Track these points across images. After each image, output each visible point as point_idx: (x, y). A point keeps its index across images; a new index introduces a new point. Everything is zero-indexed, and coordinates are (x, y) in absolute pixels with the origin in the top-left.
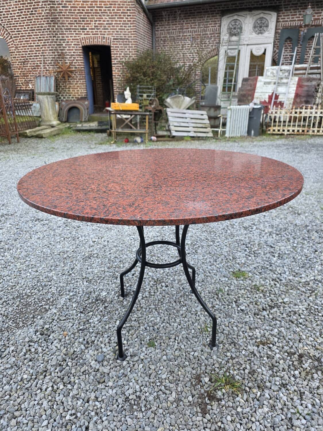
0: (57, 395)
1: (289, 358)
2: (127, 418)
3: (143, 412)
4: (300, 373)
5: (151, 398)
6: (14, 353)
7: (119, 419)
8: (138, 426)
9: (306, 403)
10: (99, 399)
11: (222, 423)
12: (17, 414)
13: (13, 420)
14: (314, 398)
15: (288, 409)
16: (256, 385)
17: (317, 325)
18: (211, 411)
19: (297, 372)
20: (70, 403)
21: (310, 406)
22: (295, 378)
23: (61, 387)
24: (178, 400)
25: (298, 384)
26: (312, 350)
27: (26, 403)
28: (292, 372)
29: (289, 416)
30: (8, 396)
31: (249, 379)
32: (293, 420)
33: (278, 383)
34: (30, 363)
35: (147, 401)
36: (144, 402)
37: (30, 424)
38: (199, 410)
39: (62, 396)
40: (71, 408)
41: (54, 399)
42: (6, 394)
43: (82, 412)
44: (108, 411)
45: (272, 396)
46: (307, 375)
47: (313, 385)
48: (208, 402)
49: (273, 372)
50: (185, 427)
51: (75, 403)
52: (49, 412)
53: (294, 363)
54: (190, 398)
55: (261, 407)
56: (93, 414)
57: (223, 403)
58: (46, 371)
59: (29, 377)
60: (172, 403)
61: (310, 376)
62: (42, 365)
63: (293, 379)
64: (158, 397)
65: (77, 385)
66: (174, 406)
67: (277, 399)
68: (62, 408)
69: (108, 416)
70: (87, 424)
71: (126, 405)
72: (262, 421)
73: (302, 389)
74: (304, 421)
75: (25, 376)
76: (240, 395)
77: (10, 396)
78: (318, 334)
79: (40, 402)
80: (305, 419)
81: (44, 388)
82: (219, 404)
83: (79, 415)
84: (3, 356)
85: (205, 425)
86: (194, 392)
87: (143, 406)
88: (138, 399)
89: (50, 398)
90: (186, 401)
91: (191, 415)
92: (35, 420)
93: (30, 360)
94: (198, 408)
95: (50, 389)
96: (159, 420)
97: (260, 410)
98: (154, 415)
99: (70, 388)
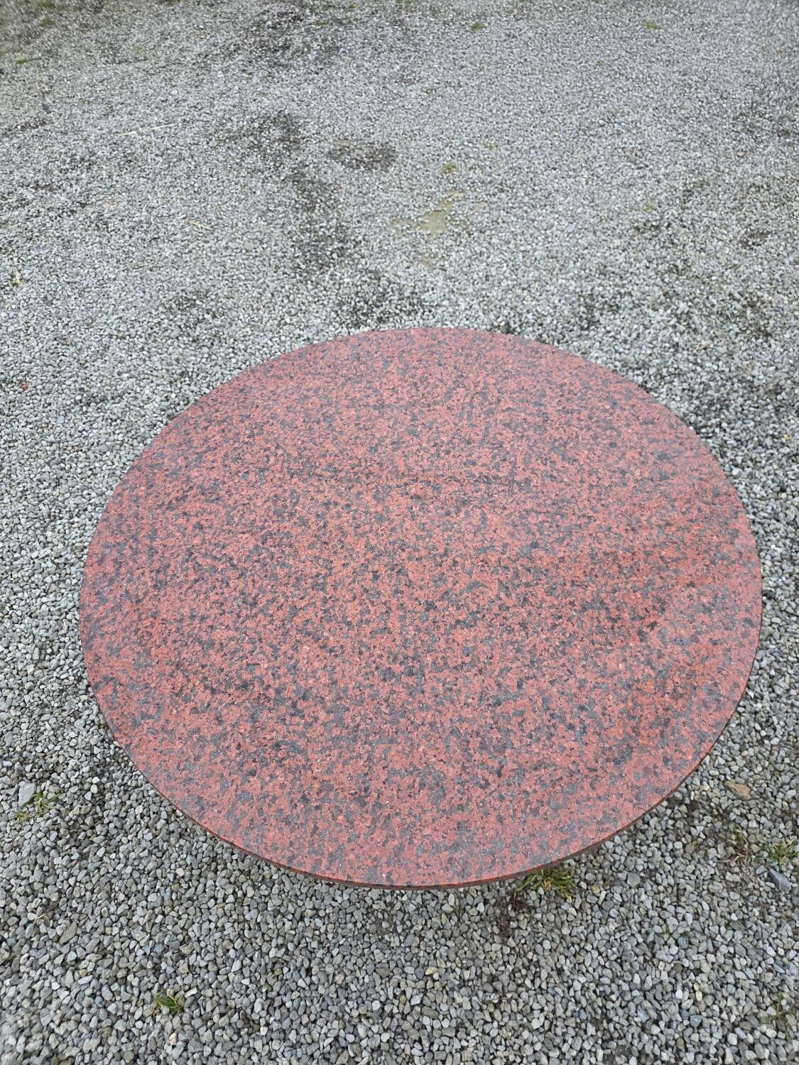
0: (246, 908)
1: (669, 811)
2: (373, 947)
3: (399, 935)
4: (684, 846)
5: (411, 908)
6: (146, 819)
7: (360, 952)
8: (392, 965)
9: (684, 912)
10: (322, 913)
11: (535, 952)
12: (185, 950)
13: (181, 961)
14: (700, 900)
15: (651, 926)
16: (600, 876)
17: (739, 725)
18: (516, 932)
19: (679, 845)
20: (271, 926)
21: (690, 917)
22: (675, 857)
23: (250, 893)
24: (459, 911)
25: (676, 869)
26: (716, 791)
27: (195, 926)
28: (670, 846)
29: (651, 938)
30: (160, 917)
31: (588, 864)
32: (657, 946)
33: (640, 868)
34: (182, 842)
35: (405, 913)
36: (400, 915)
37: (212, 968)
38: (496, 930)
39: (254, 912)
40: (274, 936)
41: (241, 917)
42: (157, 911)
43: (296, 940)
44: (340, 937)
45: (626, 899)
46: (697, 851)
47: (704, 874)
48: (513, 914)
49: (635, 844)
50: (471, 963)
51: (280, 924)
52: (238, 944)
53: (677, 825)
54: (481, 908)
55: (604, 922)
56: (315, 944)
57: (539, 916)
58: (214, 859)
59: (188, 873)
60: (449, 916)
61: (702, 852)
62: (205, 845)
63: (669, 860)
64: (424, 905)
65: (276, 885)
66: (453, 923)
67: (634, 903)
68: (259, 934)
69: (340, 945)
70: (306, 965)
71: (370, 921)
72: (602, 950)
73: (682, 881)
74: (674, 949)
75: (180, 872)
76: (570, 900)
77: (163, 914)
78: (737, 747)
79: (219, 924)
80: (677, 944)
81: (220, 895)
82: (532, 918)
83: (291, 947)
84: (127, 827)
85: (506, 958)
86: (488, 896)
87: (398, 923)
88: (389, 909)
89: (235, 917)
90: (473, 912)
91: (482, 941)
92: (219, 961)
93: (181, 836)
94: (495, 927)
95: (231, 899)
96: (429, 950)
97: (602, 930)
98: (418, 939)
99: (266, 893)
